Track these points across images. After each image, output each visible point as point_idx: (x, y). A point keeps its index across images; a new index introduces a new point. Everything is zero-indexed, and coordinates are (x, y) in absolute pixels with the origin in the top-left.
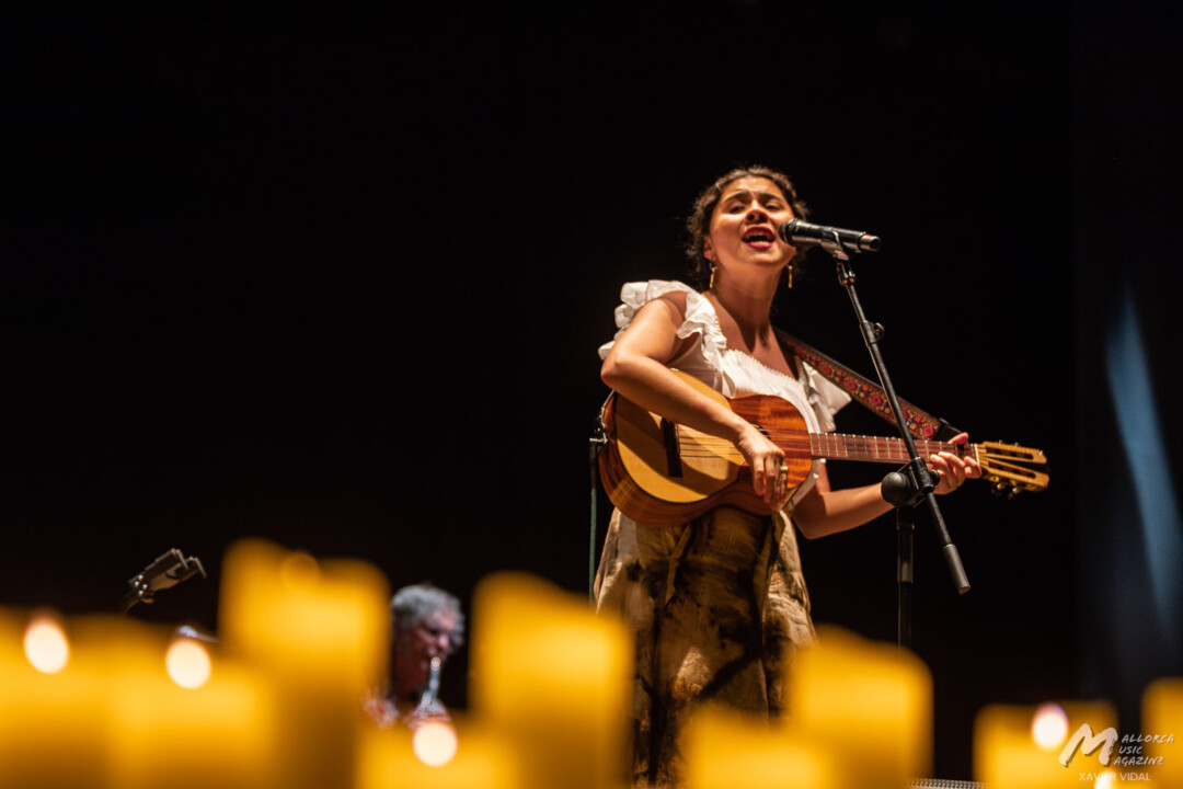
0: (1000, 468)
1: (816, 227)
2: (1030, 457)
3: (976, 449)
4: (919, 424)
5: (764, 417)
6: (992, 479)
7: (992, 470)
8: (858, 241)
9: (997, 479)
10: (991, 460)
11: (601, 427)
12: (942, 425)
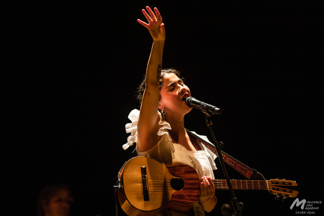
0: (278, 190)
1: (198, 101)
2: (290, 184)
3: (267, 183)
4: (246, 171)
5: (182, 174)
6: (274, 194)
7: (274, 191)
8: (213, 110)
9: (277, 194)
10: (273, 187)
11: (118, 180)
12: (255, 172)
